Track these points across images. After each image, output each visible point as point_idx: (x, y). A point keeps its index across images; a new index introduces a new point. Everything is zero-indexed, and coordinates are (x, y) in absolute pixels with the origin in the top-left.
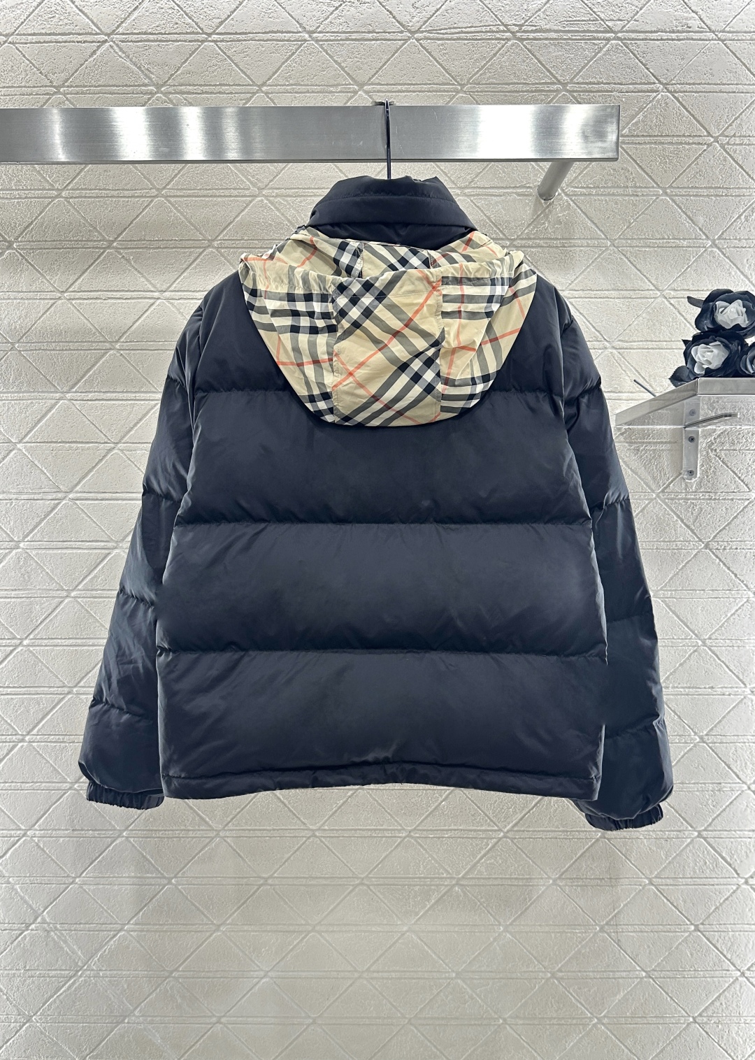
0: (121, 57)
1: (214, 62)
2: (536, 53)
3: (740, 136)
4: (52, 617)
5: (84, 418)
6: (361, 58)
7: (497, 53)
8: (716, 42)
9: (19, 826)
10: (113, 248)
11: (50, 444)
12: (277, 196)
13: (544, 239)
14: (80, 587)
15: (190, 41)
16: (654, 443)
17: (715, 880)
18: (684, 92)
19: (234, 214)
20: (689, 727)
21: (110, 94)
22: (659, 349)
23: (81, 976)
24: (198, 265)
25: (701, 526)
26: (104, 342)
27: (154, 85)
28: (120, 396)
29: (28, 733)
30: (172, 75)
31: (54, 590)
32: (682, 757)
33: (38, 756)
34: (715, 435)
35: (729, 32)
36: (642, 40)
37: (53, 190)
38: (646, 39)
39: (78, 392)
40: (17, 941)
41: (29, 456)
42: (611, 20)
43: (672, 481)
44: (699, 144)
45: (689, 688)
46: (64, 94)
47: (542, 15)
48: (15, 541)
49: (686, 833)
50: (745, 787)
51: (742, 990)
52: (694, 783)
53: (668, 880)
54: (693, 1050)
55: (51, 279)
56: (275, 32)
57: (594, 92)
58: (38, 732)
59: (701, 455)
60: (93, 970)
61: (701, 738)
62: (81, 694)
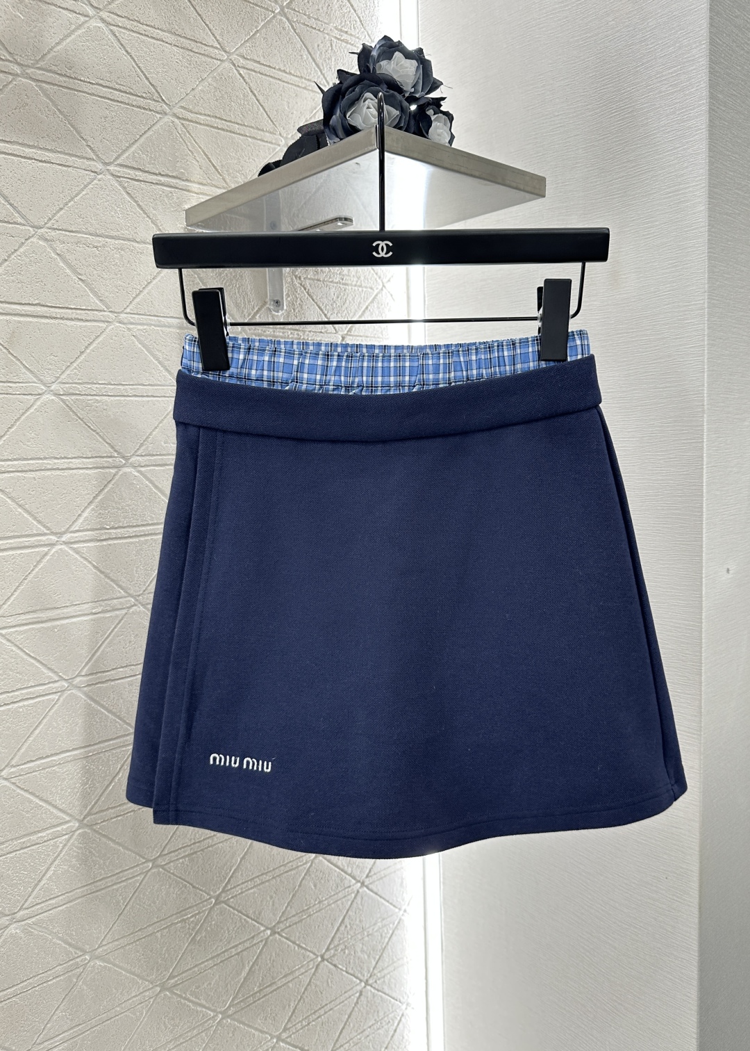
22: (230, 132)
43: (257, 312)
59: (286, 282)
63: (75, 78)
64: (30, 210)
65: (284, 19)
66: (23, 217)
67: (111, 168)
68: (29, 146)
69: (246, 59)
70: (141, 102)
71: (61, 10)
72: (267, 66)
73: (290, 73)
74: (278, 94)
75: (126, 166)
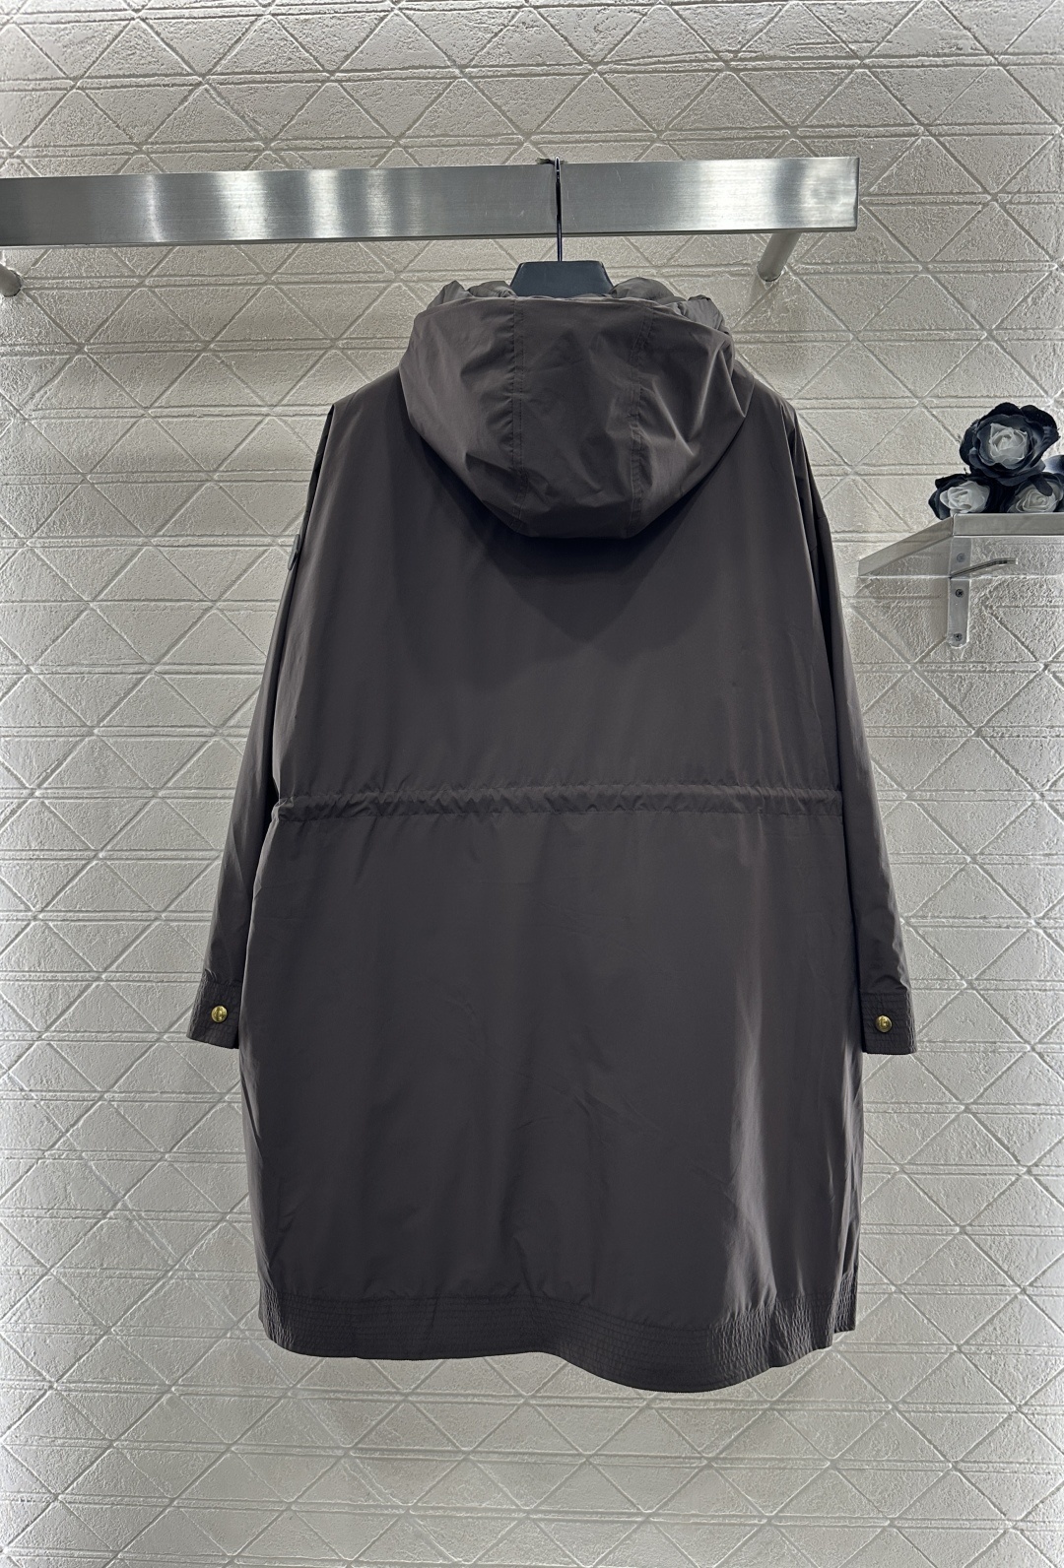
0: (218, 103)
1: (339, 107)
2: (756, 88)
3: (1027, 193)
4: (134, 822)
5: (174, 569)
6: (527, 99)
7: (705, 89)
8: (996, 68)
9: (93, 1087)
10: (211, 350)
11: (129, 603)
12: (419, 280)
13: (765, 332)
14: (170, 785)
15: (307, 82)
16: (910, 598)
17: (988, 1168)
18: (953, 135)
19: (364, 305)
20: (954, 968)
21: (205, 152)
22: (917, 474)
23: (171, 1278)
24: (318, 371)
25: (971, 706)
26: (199, 471)
27: (261, 139)
28: (220, 540)
29: (105, 970)
30: (284, 126)
31: (136, 788)
32: (944, 1008)
33: (117, 999)
34: (990, 587)
35: (1011, 54)
36: (897, 67)
37: (133, 277)
38: (902, 66)
39: (166, 536)
40: (91, 1232)
41: (105, 618)
42: (856, 42)
43: (933, 648)
44: (972, 203)
45: (954, 917)
46: (148, 153)
47: (764, 38)
48: (87, 726)
49: (949, 1106)
50: (1029, 1048)
51: (1022, 1312)
52: (960, 1042)
53: (925, 1168)
54: (958, 1388)
55: (132, 392)
56: (417, 68)
57: (832, 137)
58: (117, 968)
59: (972, 614)
60: (186, 1270)
61: (970, 983)
62: (172, 920)
65: (993, 343)
69: (940, 398)
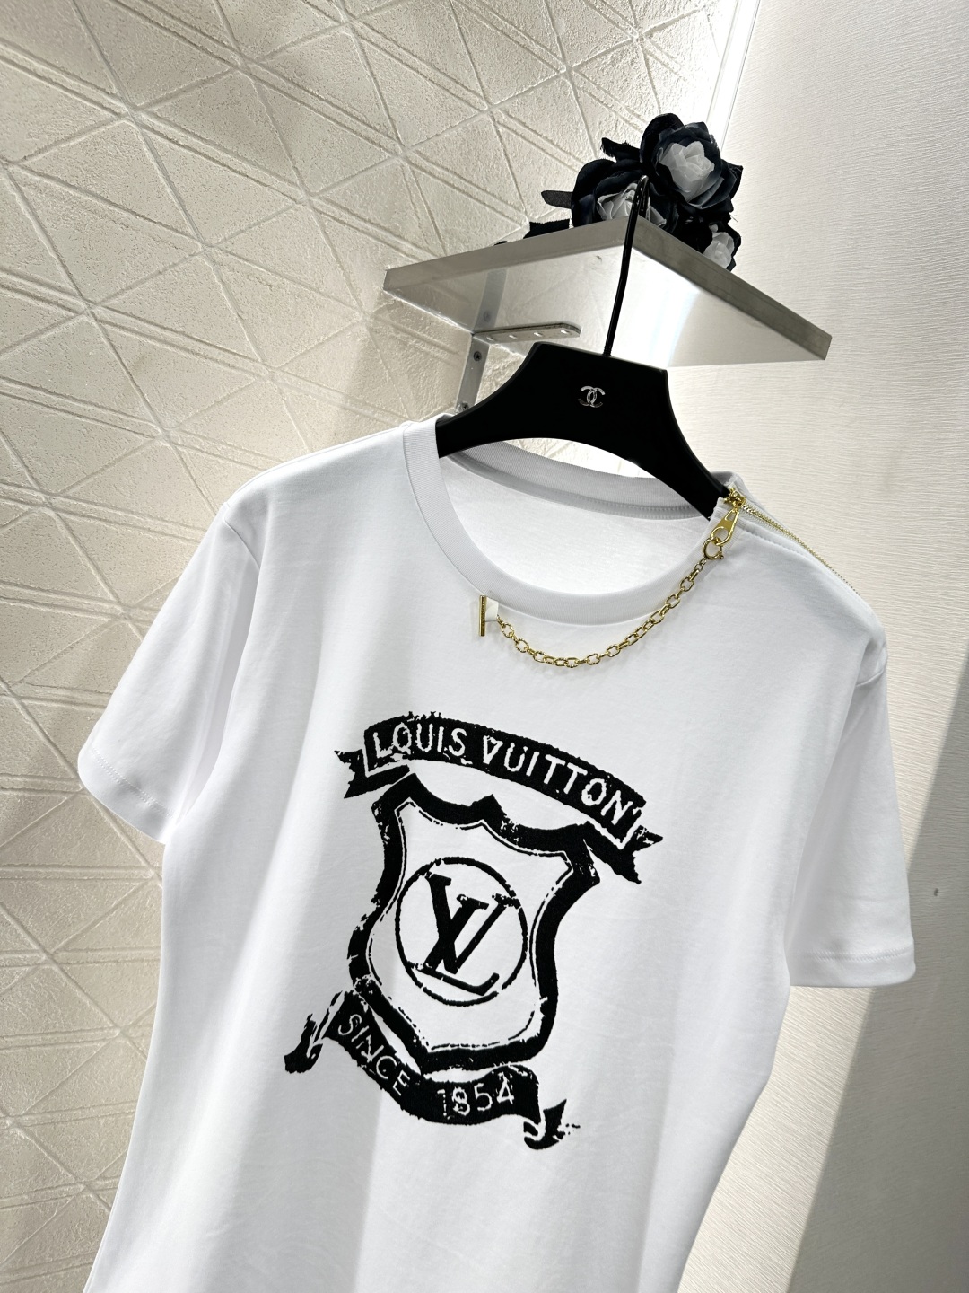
16: (429, 342)
22: (467, 194)
34: (505, 362)
63: (303, 88)
64: (205, 223)
65: (569, 83)
66: (195, 228)
67: (315, 200)
68: (226, 151)
69: (510, 116)
70: (371, 133)
71: (309, 7)
72: (532, 130)
73: (558, 146)
74: (536, 166)
75: (333, 203)
